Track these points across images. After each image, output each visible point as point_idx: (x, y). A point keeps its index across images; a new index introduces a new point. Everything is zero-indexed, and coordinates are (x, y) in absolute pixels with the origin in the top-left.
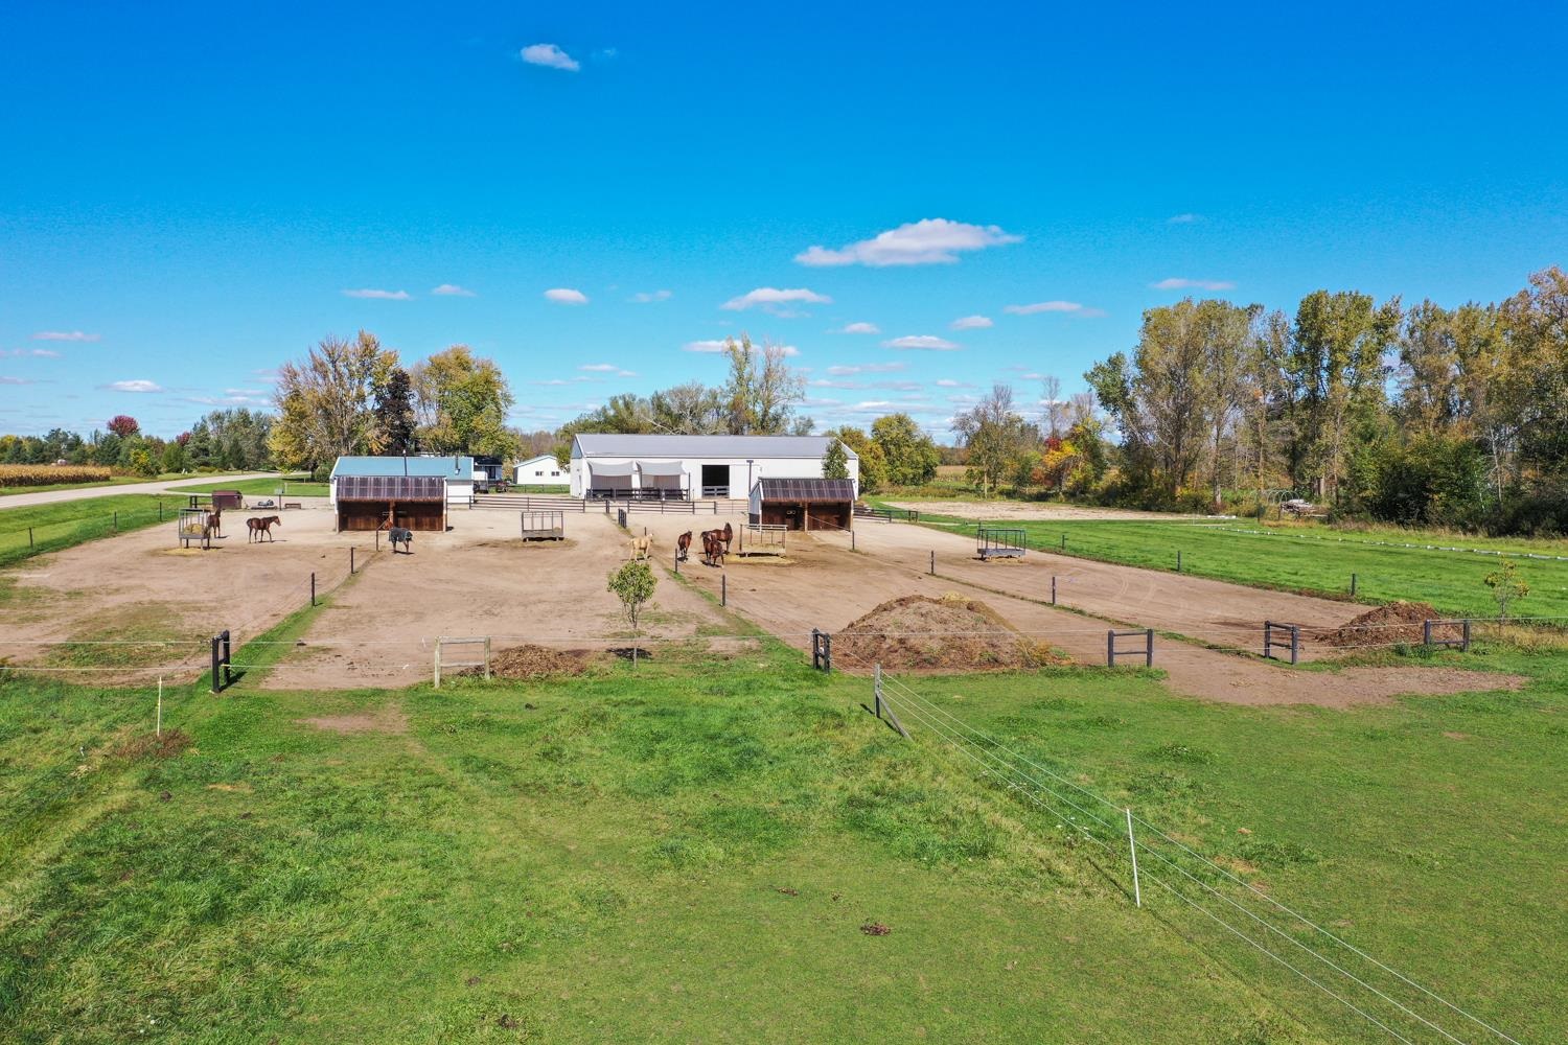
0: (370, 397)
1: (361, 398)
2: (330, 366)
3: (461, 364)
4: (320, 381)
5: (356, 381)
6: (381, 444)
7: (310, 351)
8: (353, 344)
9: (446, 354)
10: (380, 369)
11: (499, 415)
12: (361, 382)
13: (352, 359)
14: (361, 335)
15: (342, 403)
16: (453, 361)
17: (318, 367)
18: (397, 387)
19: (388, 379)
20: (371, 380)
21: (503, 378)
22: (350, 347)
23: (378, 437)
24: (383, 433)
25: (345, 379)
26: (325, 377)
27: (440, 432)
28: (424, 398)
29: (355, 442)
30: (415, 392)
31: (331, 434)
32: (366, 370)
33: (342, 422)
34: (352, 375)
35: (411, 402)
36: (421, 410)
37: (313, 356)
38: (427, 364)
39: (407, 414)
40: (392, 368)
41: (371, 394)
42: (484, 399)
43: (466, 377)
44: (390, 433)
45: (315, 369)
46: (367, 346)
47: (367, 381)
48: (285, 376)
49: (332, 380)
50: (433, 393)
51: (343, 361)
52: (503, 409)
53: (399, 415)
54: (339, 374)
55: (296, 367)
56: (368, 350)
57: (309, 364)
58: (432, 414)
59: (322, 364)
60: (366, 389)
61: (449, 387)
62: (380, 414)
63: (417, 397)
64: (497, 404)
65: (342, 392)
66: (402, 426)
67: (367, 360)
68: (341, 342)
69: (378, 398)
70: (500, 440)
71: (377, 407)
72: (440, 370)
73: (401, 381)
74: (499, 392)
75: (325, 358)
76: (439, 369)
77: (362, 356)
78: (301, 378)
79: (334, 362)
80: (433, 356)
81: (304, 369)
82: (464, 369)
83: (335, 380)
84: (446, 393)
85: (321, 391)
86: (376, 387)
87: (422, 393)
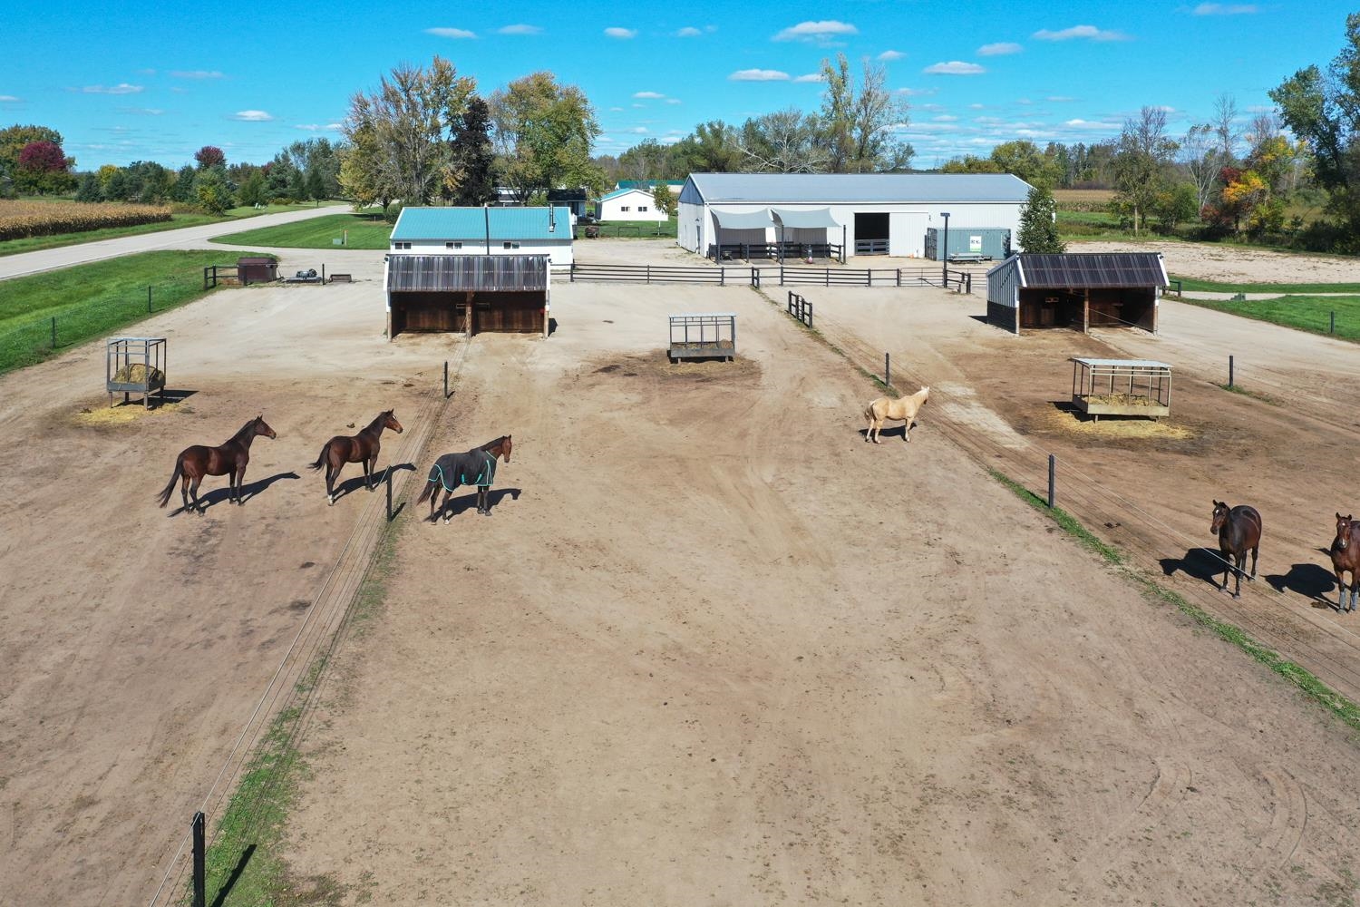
0: (445, 128)
1: (436, 129)
2: (403, 95)
3: (543, 92)
4: (392, 111)
5: (430, 112)
6: (457, 180)
7: (382, 79)
8: (428, 72)
9: (527, 81)
10: (456, 98)
11: (585, 146)
12: (436, 113)
13: (427, 87)
14: (436, 61)
15: (415, 135)
16: (536, 88)
17: (390, 96)
18: (474, 117)
19: (465, 108)
20: (447, 109)
21: (589, 106)
22: (424, 75)
23: (453, 172)
24: (459, 168)
25: (419, 108)
26: (397, 106)
27: (520, 167)
28: (503, 129)
29: (429, 177)
30: (493, 122)
31: (404, 170)
32: (441, 99)
33: (414, 157)
34: (426, 105)
35: (489, 133)
36: (500, 143)
37: (384, 85)
38: (506, 91)
39: (485, 147)
40: (468, 96)
41: (446, 124)
42: (569, 129)
43: (549, 105)
44: (466, 168)
45: (387, 98)
46: (443, 73)
47: (442, 111)
48: (354, 106)
49: (405, 111)
50: (513, 122)
51: (417, 89)
52: (590, 140)
53: (477, 147)
54: (412, 103)
55: (367, 98)
56: (444, 77)
57: (380, 93)
58: (511, 146)
59: (394, 93)
60: (441, 120)
61: (531, 117)
62: (456, 146)
63: (496, 127)
64: (583, 135)
65: (415, 123)
66: (479, 159)
67: (443, 89)
68: (415, 70)
69: (454, 130)
70: (586, 175)
71: (453, 138)
72: (521, 98)
73: (478, 110)
74: (585, 121)
75: (397, 86)
76: (519, 96)
77: (436, 84)
78: (372, 108)
79: (407, 91)
80: (513, 84)
81: (375, 99)
82: (547, 96)
83: (408, 110)
84: (527, 123)
85: (394, 121)
86: (451, 117)
87: (501, 124)
